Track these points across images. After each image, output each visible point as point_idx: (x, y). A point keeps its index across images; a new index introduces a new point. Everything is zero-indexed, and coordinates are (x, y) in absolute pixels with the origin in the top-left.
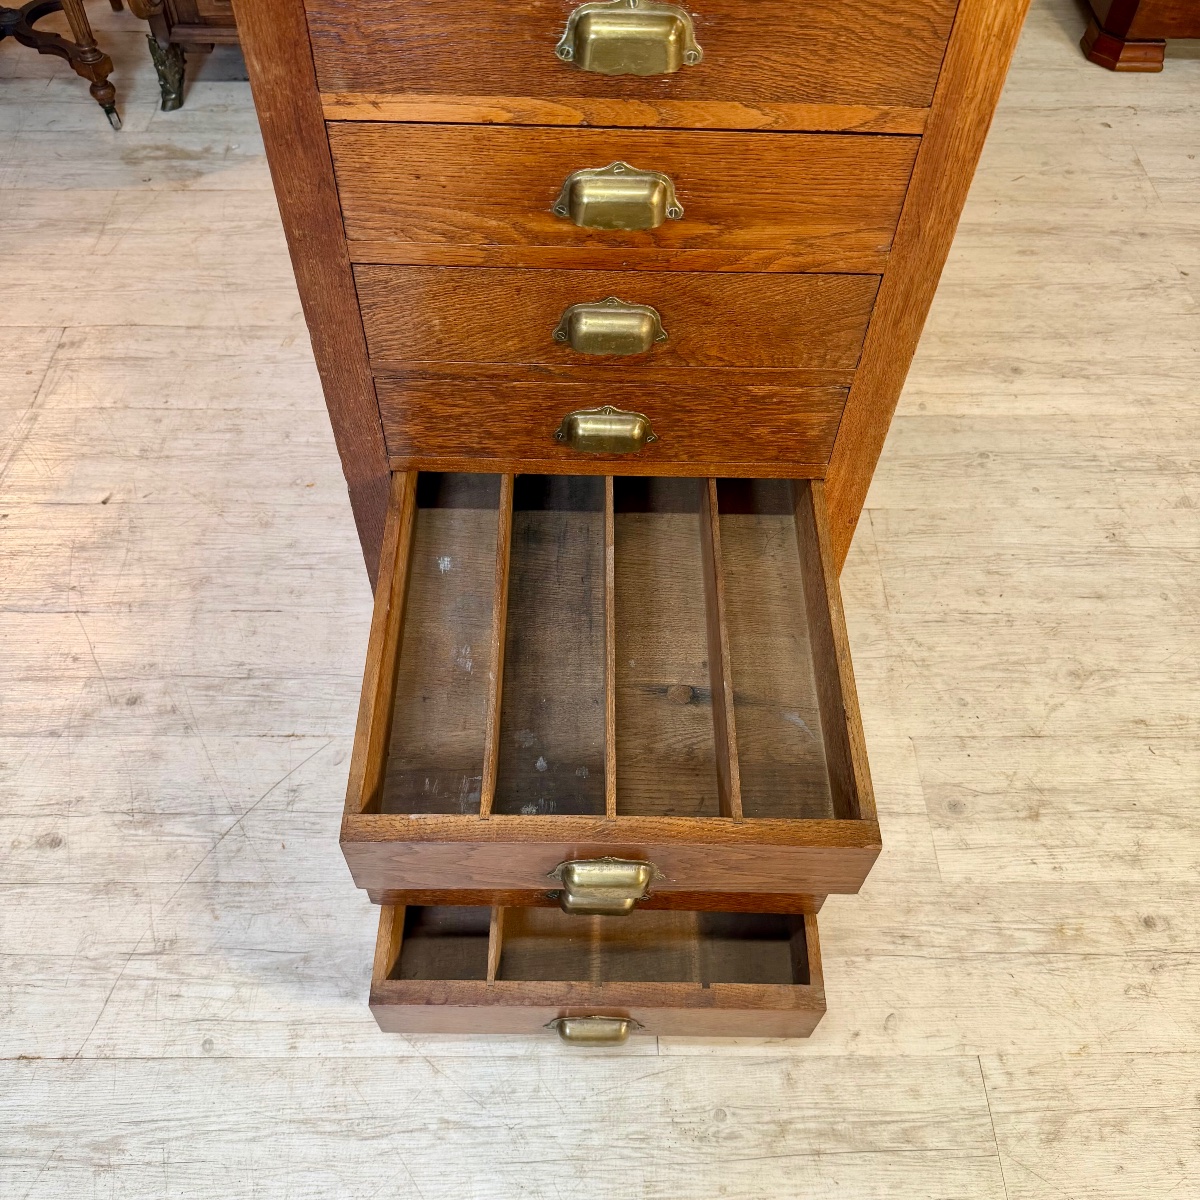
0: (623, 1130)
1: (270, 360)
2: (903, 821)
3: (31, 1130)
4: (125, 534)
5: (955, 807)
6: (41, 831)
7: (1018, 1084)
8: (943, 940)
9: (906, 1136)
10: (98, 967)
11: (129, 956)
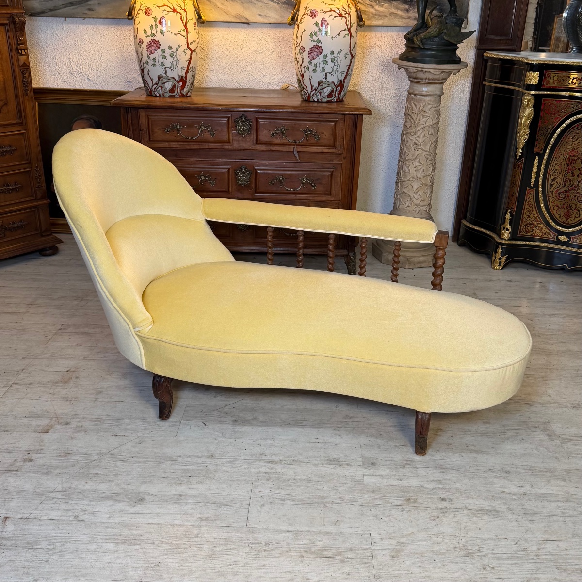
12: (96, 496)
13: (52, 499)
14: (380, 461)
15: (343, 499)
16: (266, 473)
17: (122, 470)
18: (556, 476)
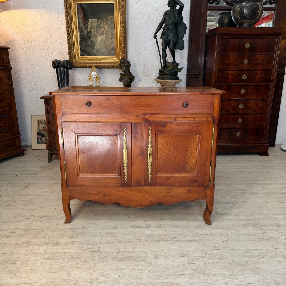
0: (92, 259)
1: (58, 186)
2: (141, 228)
3: (3, 261)
4: (32, 203)
5: (149, 227)
6: (12, 231)
7: (152, 253)
8: (144, 240)
9: (134, 259)
10: (17, 244)
11: (22, 243)
12: (40, 243)
13: (22, 246)
14: (152, 226)
15: (137, 239)
16: (107, 232)
17: (51, 234)
18: (218, 227)
